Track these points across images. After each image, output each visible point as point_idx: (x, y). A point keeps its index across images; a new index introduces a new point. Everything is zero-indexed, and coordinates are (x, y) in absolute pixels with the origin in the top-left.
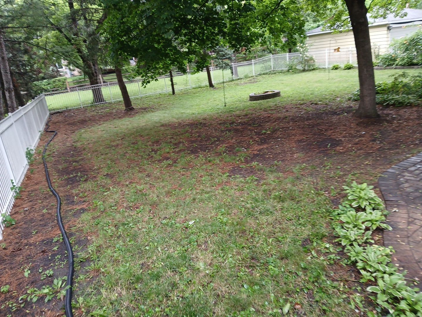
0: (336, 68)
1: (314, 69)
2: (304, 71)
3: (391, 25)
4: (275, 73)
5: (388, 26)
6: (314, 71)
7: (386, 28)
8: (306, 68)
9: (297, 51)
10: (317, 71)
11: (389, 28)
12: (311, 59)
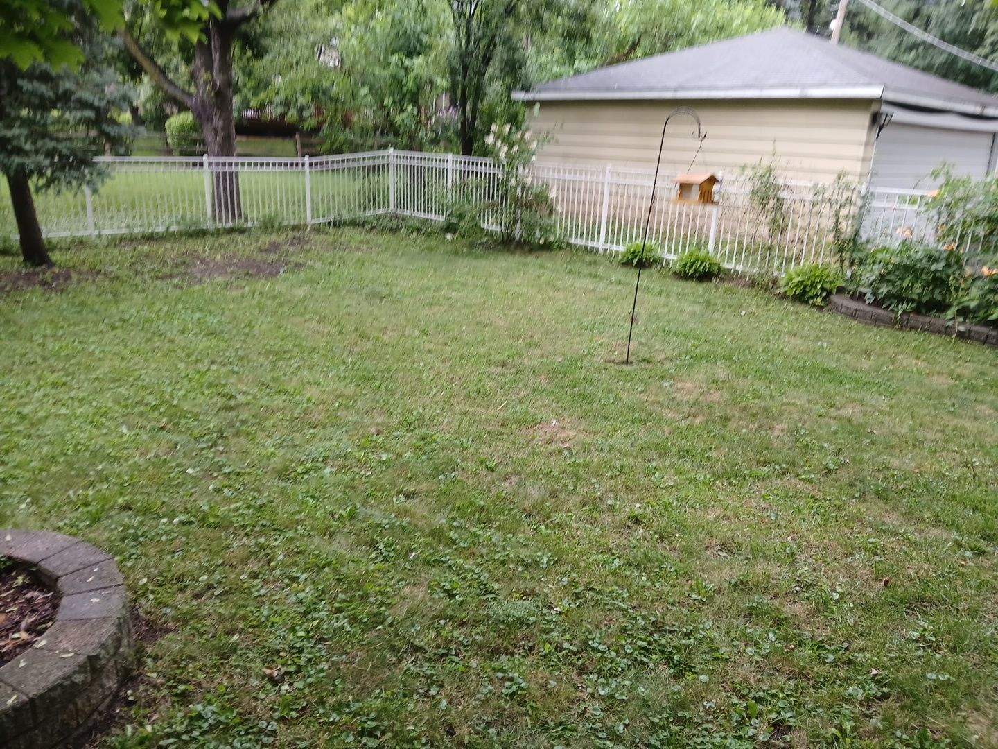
0: (640, 262)
1: (547, 247)
2: (507, 244)
3: (885, 109)
4: (394, 230)
5: (874, 108)
6: (546, 254)
7: (864, 119)
8: (518, 233)
9: (485, 152)
10: (560, 258)
11: (876, 121)
12: (541, 199)
